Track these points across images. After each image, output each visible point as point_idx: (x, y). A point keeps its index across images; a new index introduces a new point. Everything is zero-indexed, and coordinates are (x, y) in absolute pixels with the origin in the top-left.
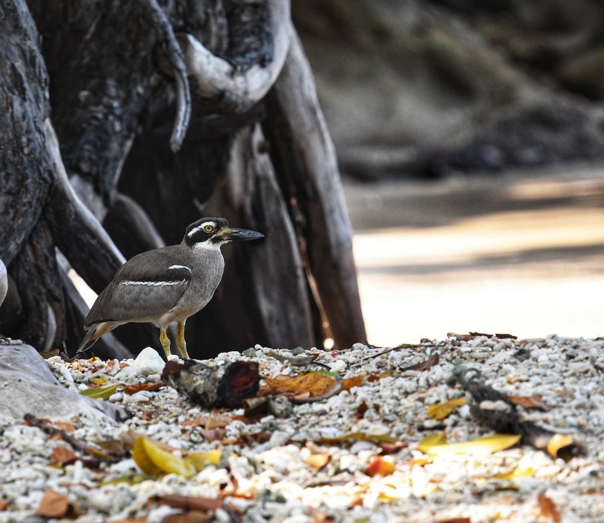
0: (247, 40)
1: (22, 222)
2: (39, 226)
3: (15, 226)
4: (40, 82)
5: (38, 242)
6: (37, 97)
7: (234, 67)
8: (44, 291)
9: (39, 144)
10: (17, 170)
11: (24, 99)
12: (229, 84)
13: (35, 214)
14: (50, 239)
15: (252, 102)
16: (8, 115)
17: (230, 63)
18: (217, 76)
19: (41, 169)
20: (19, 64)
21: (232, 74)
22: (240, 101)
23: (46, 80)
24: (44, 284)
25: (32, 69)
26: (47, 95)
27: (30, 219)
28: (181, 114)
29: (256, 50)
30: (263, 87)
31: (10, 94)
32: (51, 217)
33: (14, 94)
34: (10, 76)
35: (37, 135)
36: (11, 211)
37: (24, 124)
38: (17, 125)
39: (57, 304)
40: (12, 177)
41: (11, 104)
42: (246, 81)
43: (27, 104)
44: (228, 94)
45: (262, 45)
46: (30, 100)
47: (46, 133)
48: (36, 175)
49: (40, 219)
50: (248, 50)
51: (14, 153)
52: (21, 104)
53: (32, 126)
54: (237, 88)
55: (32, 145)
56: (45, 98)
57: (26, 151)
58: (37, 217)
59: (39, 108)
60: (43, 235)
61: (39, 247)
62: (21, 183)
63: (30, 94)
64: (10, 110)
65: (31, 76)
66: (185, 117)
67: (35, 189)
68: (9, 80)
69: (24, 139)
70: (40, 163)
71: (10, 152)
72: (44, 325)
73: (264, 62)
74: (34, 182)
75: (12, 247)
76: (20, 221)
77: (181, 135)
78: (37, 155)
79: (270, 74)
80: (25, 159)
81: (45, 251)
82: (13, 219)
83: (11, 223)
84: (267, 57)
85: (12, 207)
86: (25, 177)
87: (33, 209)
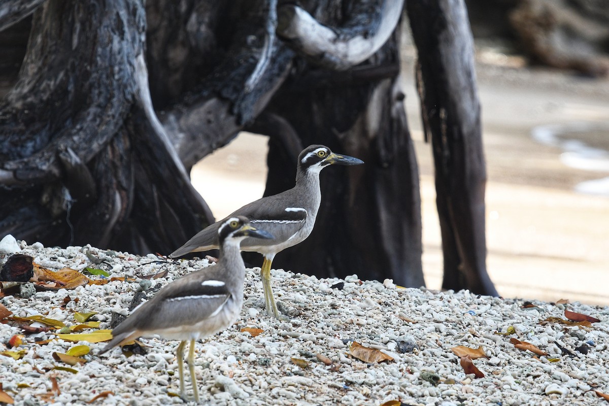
0: (360, 17)
1: (106, 128)
2: (120, 133)
3: (99, 131)
4: (138, 28)
5: (117, 145)
6: (134, 39)
7: (338, 36)
8: (114, 181)
9: (128, 73)
10: (108, 90)
11: (122, 39)
12: (332, 48)
13: (116, 124)
14: (128, 144)
15: (350, 63)
16: (108, 49)
17: (335, 32)
18: (319, 41)
19: (126, 92)
20: (123, 14)
21: (334, 41)
22: (338, 61)
23: (143, 27)
24: (116, 176)
25: (132, 18)
26: (143, 38)
27: (112, 127)
28: (259, 66)
29: (364, 25)
30: (363, 53)
31: (112, 34)
32: (131, 128)
33: (115, 34)
34: (115, 20)
35: (128, 66)
36: (98, 120)
37: (119, 57)
38: (113, 57)
39: (124, 193)
40: (103, 95)
41: (111, 41)
42: (347, 47)
43: (124, 43)
44: (327, 55)
45: (370, 22)
46: (127, 40)
47: (136, 66)
48: (121, 96)
49: (121, 128)
50: (357, 24)
51: (108, 77)
52: (120, 42)
53: (125, 59)
54: (337, 51)
55: (122, 73)
56: (140, 41)
57: (117, 77)
58: (118, 126)
59: (133, 47)
60: (122, 140)
61: (117, 148)
62: (109, 100)
63: (128, 36)
64: (110, 45)
65: (132, 23)
66: (261, 68)
67: (119, 106)
68: (113, 23)
69: (116, 68)
70: (125, 87)
71: (104, 76)
72: (110, 206)
73: (366, 35)
74: (119, 100)
75: (95, 146)
76: (104, 128)
77: (254, 82)
78: (125, 81)
79: (372, 45)
80: (115, 83)
81: (121, 152)
82: (99, 125)
83: (96, 128)
84: (371, 32)
85: (100, 116)
86: (112, 96)
87: (115, 120)
